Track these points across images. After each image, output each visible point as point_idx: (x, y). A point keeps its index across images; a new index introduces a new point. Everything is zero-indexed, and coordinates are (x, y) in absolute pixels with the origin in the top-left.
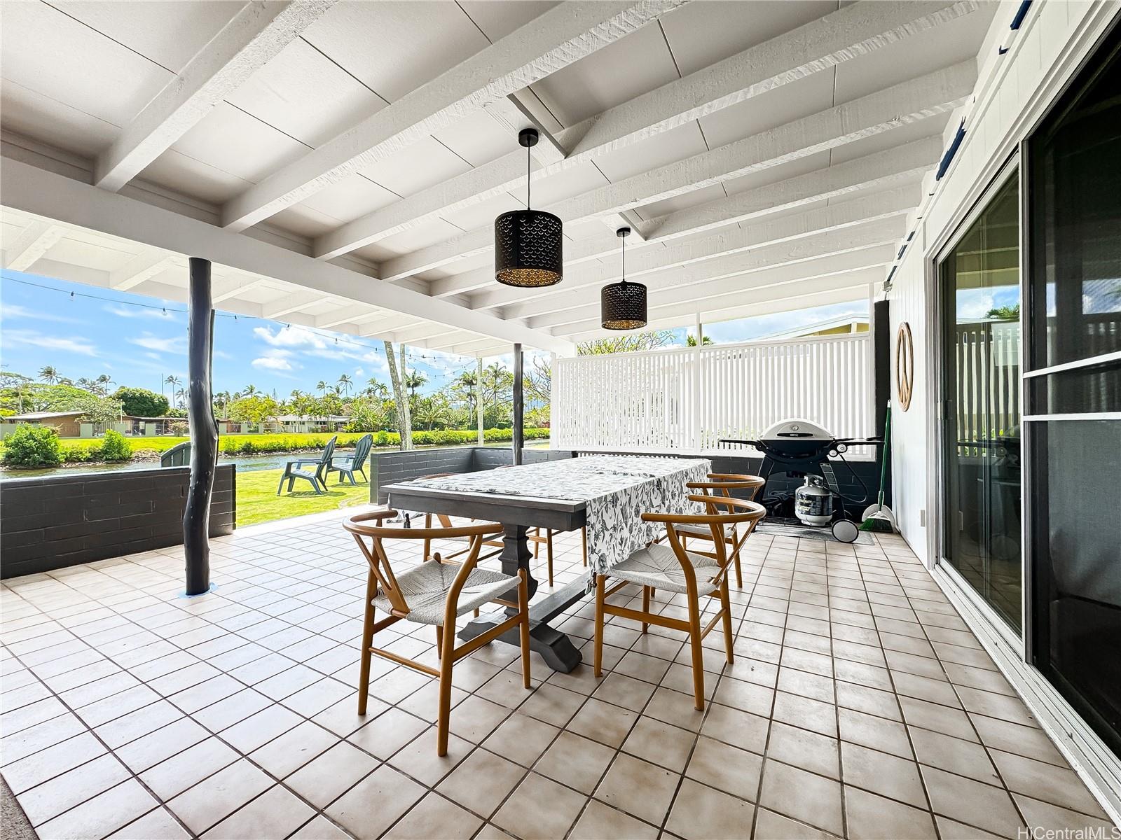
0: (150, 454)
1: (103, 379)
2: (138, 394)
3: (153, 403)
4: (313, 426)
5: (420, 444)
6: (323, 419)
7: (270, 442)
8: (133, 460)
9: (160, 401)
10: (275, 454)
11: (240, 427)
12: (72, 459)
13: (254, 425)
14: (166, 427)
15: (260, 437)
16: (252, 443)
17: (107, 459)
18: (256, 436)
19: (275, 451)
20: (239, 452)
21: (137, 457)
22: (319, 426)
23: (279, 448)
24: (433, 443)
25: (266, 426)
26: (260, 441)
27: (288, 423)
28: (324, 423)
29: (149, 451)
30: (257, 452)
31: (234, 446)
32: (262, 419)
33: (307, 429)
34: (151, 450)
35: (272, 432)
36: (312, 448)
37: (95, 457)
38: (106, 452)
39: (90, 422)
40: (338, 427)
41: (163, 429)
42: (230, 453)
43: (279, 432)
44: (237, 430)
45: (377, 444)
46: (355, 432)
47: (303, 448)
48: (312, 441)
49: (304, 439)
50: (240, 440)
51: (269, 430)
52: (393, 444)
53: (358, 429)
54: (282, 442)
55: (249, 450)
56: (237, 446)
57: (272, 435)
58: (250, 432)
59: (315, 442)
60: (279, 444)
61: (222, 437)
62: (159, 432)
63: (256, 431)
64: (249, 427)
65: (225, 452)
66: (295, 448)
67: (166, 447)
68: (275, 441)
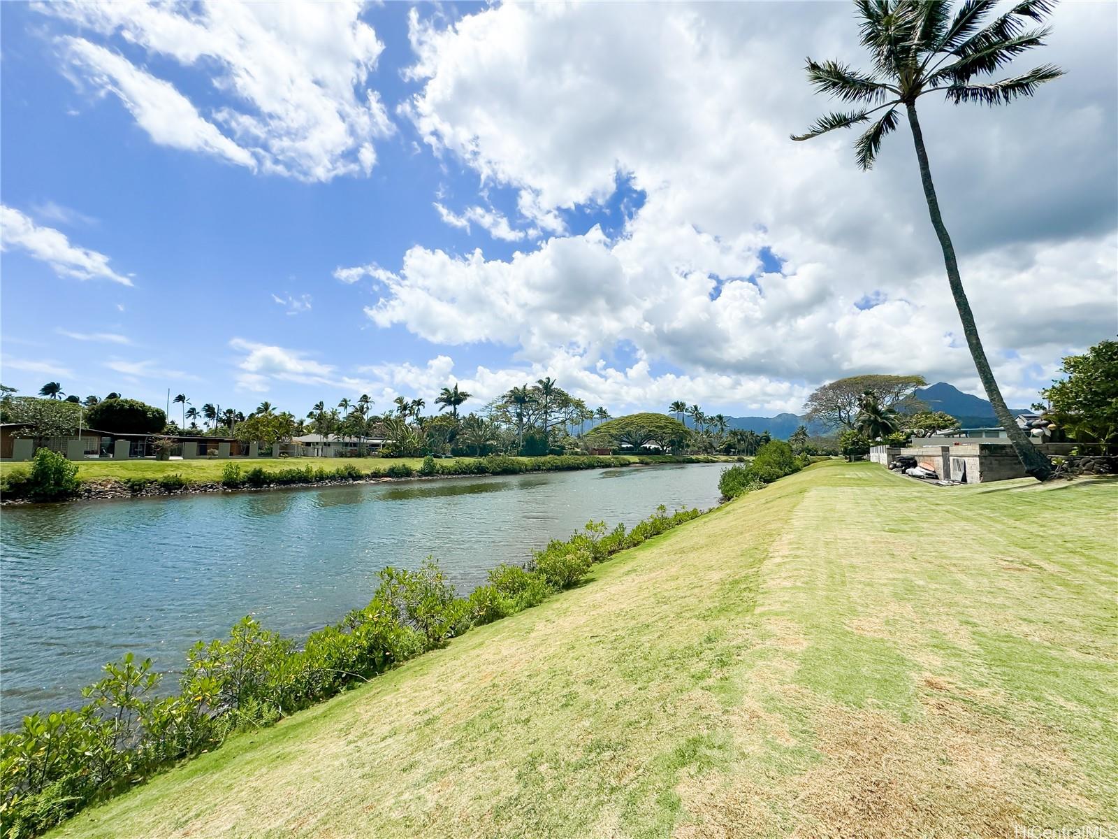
0: (109, 486)
2: (127, 406)
3: (144, 416)
4: (340, 448)
5: (473, 473)
6: (355, 440)
7: (288, 469)
8: (80, 496)
9: (154, 416)
10: (293, 486)
11: (248, 448)
13: (267, 445)
14: (149, 447)
15: (274, 462)
16: (264, 470)
18: (268, 460)
19: (294, 482)
20: (244, 483)
21: (89, 491)
22: (349, 448)
23: (300, 478)
24: (488, 473)
25: (282, 448)
26: (273, 467)
27: (308, 444)
28: (355, 444)
29: (108, 481)
30: (269, 484)
31: (238, 474)
32: (278, 438)
33: (333, 453)
34: (114, 479)
35: (291, 455)
36: (343, 478)
39: (32, 437)
40: (371, 450)
41: (142, 449)
42: (231, 485)
43: (299, 456)
44: (244, 452)
45: (423, 473)
46: (392, 457)
47: (332, 478)
48: (342, 468)
49: (331, 465)
50: (246, 466)
51: (286, 451)
52: (443, 473)
53: (397, 452)
54: (303, 469)
55: (258, 481)
56: (242, 474)
57: (290, 460)
58: (262, 455)
59: (346, 469)
60: (300, 472)
61: (222, 461)
62: (133, 454)
63: (269, 454)
64: (260, 448)
65: (224, 484)
66: (321, 477)
67: (136, 475)
68: (294, 468)
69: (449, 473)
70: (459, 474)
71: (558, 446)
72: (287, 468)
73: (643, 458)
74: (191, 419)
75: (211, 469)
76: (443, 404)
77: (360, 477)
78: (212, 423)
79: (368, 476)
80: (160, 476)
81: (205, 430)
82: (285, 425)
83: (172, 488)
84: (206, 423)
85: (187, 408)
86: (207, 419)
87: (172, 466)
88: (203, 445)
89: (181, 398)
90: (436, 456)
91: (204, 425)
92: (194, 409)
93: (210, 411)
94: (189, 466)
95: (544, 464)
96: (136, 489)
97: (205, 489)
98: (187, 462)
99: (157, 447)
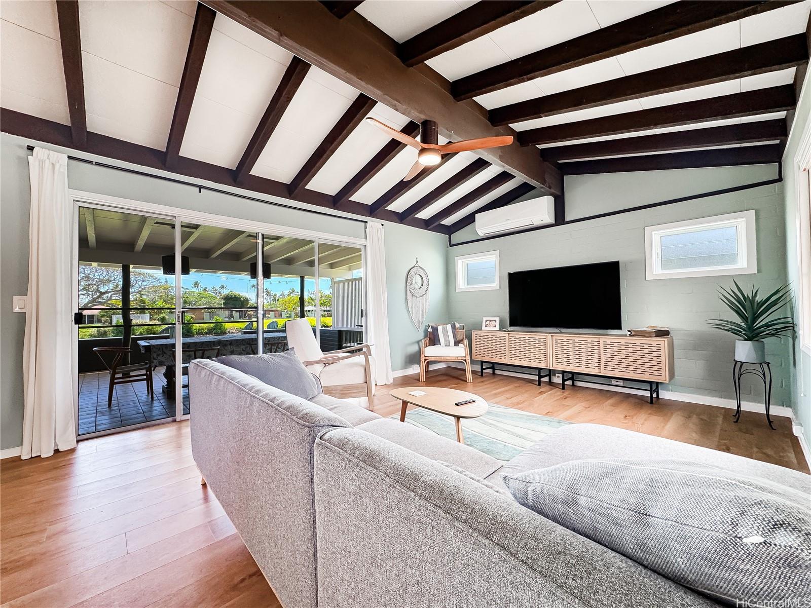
1: (222, 287)
2: (233, 296)
3: (241, 300)
4: (323, 313)
6: (328, 309)
9: (245, 300)
11: (281, 314)
12: (200, 333)
13: (289, 312)
14: (245, 315)
17: (215, 333)
18: (290, 319)
21: (229, 332)
22: (326, 313)
25: (295, 313)
28: (329, 311)
37: (210, 332)
38: (214, 329)
39: (208, 312)
41: (243, 316)
61: (272, 320)
89: (253, 286)
99: (248, 314)
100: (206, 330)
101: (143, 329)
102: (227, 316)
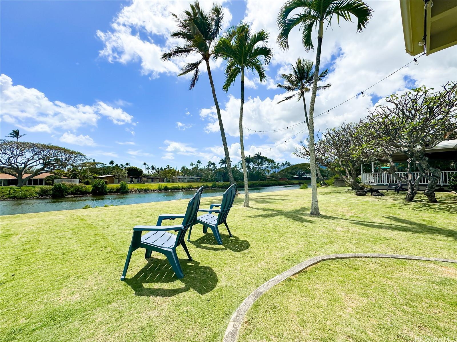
2: (133, 168)
3: (138, 171)
4: (189, 180)
8: (129, 192)
9: (140, 171)
10: (175, 190)
11: (164, 180)
12: (111, 192)
14: (141, 180)
16: (168, 186)
17: (120, 192)
20: (163, 190)
22: (191, 180)
25: (172, 180)
26: (170, 185)
27: (180, 178)
28: (193, 178)
29: (134, 189)
30: (169, 190)
31: (161, 187)
32: (171, 177)
33: (186, 181)
36: (188, 188)
38: (121, 189)
39: (117, 178)
40: (197, 180)
41: (139, 181)
42: (160, 190)
43: (177, 182)
44: (163, 182)
45: (212, 187)
46: (204, 182)
47: (185, 188)
48: (188, 186)
49: (185, 185)
50: (163, 185)
51: (173, 181)
52: (218, 187)
53: (205, 181)
54: (178, 186)
55: (166, 189)
56: (162, 187)
57: (174, 183)
58: (167, 182)
59: (189, 186)
60: (177, 187)
61: (157, 184)
62: (138, 182)
63: (169, 182)
64: (167, 180)
65: (158, 190)
66: (182, 188)
67: (139, 188)
68: (175, 186)
69: (220, 187)
70: (224, 187)
71: (264, 177)
72: (173, 186)
73: (300, 181)
74: (148, 170)
75: (154, 186)
76: (222, 164)
77: (193, 188)
78: (154, 172)
79: (195, 188)
80: (144, 188)
81: (151, 174)
82: (174, 172)
83: (147, 191)
84: (151, 171)
85: (147, 167)
86: (152, 170)
87: (146, 185)
88: (152, 179)
89: (145, 164)
90: (217, 182)
91: (152, 172)
92: (148, 167)
93: (153, 168)
94: (150, 185)
95: (255, 184)
96: (139, 191)
97: (154, 191)
98: (150, 184)
99: (143, 180)
100: (115, 190)
101: (73, 189)
102: (129, 181)
